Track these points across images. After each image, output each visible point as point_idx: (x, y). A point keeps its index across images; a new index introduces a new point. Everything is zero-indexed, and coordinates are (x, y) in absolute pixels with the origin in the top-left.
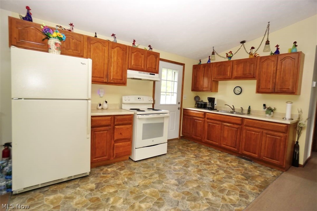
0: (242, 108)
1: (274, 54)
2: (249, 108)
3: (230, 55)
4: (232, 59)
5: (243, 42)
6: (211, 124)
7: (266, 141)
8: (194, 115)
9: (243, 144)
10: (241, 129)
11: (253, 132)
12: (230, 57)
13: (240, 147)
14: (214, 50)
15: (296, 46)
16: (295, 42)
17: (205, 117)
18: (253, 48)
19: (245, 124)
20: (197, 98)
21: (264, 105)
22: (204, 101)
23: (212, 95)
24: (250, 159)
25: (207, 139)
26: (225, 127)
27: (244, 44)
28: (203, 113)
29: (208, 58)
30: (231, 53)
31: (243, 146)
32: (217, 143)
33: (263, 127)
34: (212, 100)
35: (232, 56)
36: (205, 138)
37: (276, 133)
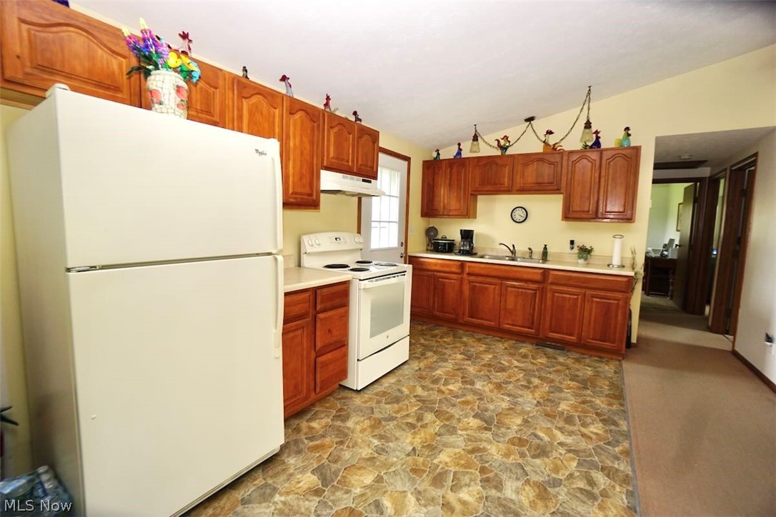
0: (530, 249)
1: (591, 147)
2: (545, 248)
3: (505, 145)
4: (509, 152)
5: (530, 120)
6: (477, 284)
7: (591, 310)
8: (434, 268)
9: (548, 319)
10: (543, 291)
11: (568, 296)
12: (504, 148)
13: (541, 327)
14: (476, 131)
15: (629, 135)
16: (627, 129)
17: (462, 272)
18: (550, 133)
19: (550, 281)
20: (431, 233)
21: (572, 242)
22: (448, 238)
23: (468, 225)
24: (562, 346)
25: (469, 317)
26: (509, 289)
27: (532, 122)
28: (460, 263)
29: (457, 146)
30: (507, 139)
31: (547, 324)
32: (493, 323)
33: (584, 285)
34: (467, 235)
35: (508, 147)
36: (464, 314)
37: (609, 294)
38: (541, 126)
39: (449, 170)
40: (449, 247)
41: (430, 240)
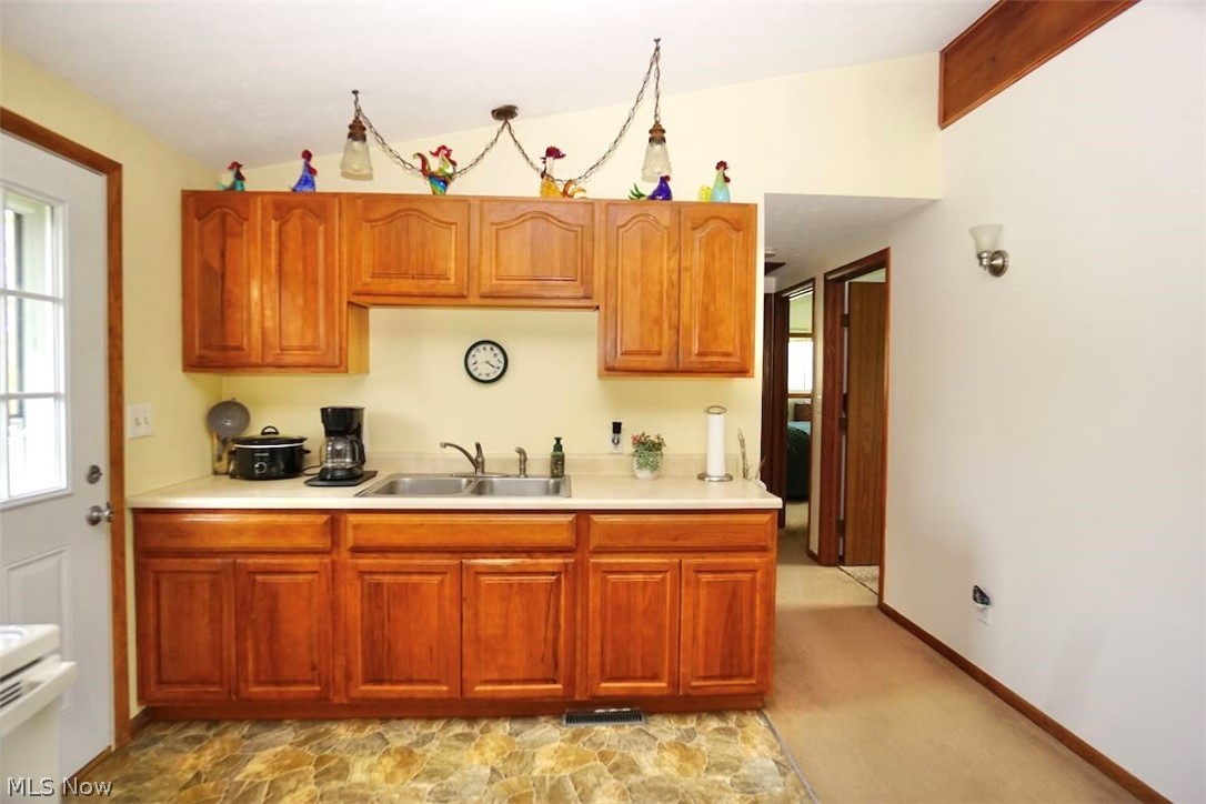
0: (521, 451)
3: (441, 170)
4: (454, 189)
5: (505, 113)
6: (386, 579)
7: (696, 606)
8: (233, 543)
9: (595, 647)
10: (576, 574)
11: (639, 578)
13: (578, 670)
14: (358, 111)
15: (727, 180)
16: (722, 165)
17: (335, 543)
18: (553, 153)
19: (594, 542)
20: (224, 414)
21: (617, 428)
22: (284, 432)
25: (367, 681)
26: (485, 579)
27: (510, 121)
28: (325, 517)
30: (448, 156)
31: (594, 661)
32: (445, 688)
33: (680, 543)
34: (343, 423)
35: (451, 176)
36: (348, 676)
37: (735, 559)
38: (533, 132)
39: (274, 226)
40: (285, 461)
41: (224, 442)
